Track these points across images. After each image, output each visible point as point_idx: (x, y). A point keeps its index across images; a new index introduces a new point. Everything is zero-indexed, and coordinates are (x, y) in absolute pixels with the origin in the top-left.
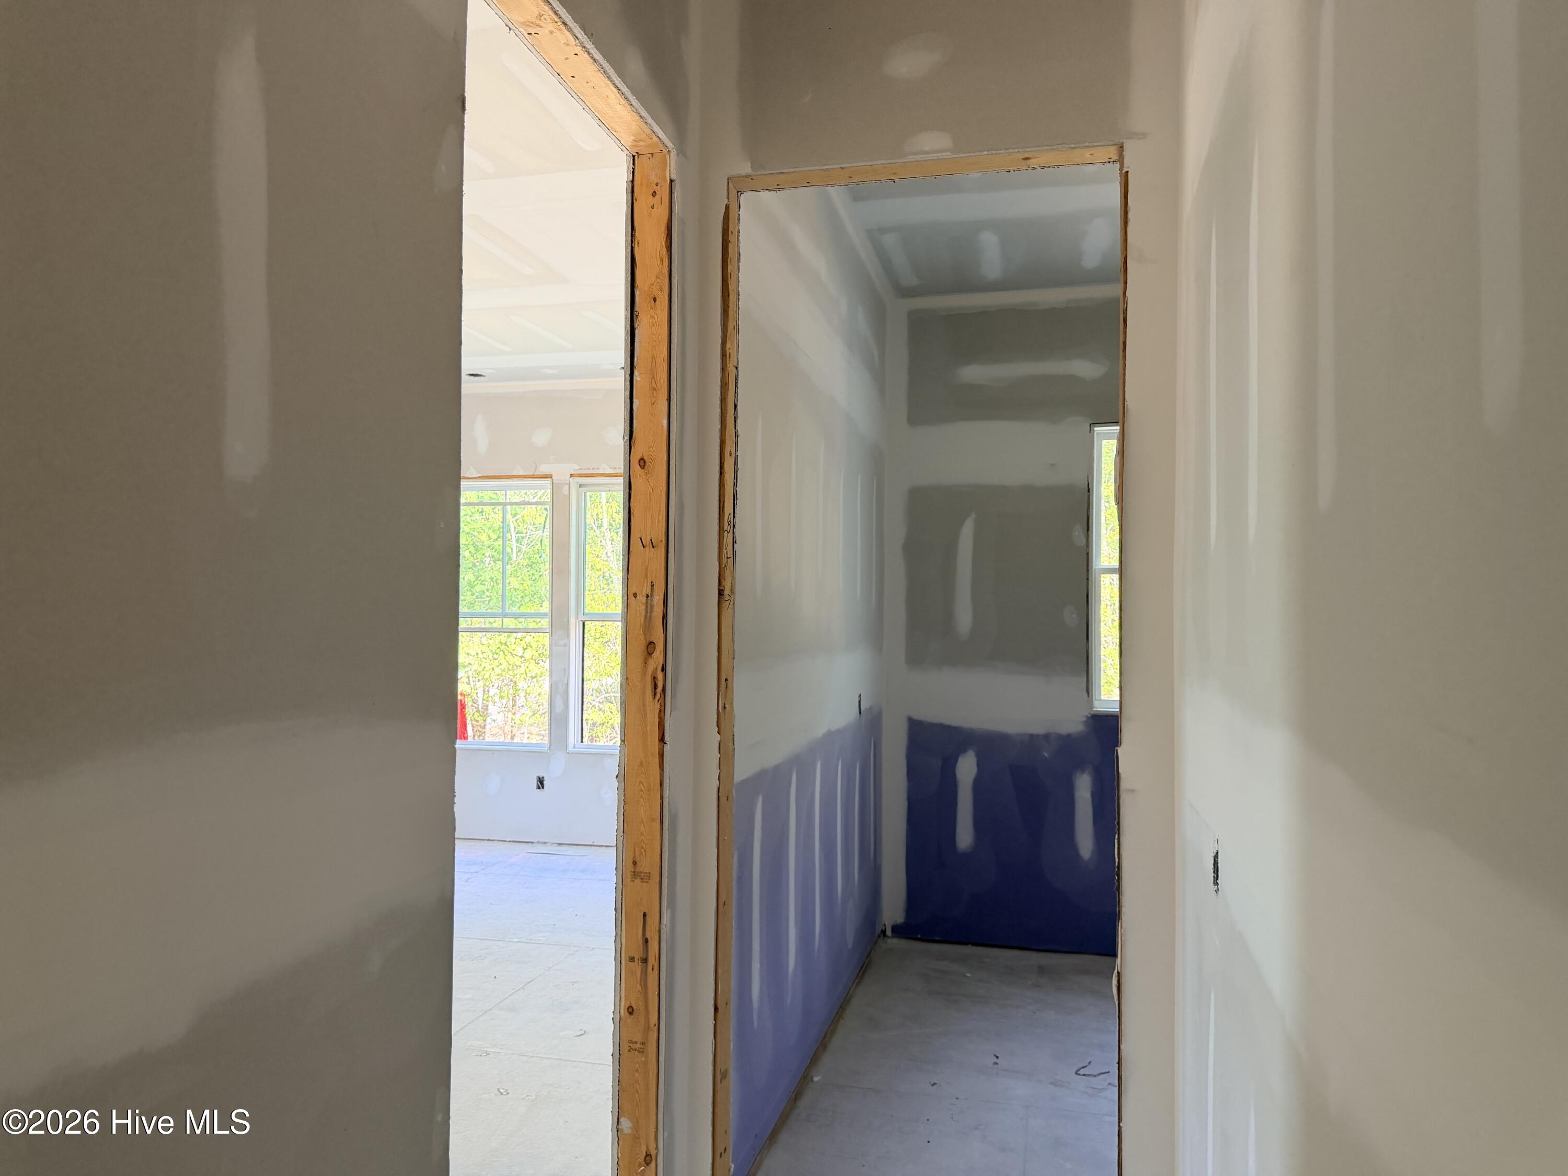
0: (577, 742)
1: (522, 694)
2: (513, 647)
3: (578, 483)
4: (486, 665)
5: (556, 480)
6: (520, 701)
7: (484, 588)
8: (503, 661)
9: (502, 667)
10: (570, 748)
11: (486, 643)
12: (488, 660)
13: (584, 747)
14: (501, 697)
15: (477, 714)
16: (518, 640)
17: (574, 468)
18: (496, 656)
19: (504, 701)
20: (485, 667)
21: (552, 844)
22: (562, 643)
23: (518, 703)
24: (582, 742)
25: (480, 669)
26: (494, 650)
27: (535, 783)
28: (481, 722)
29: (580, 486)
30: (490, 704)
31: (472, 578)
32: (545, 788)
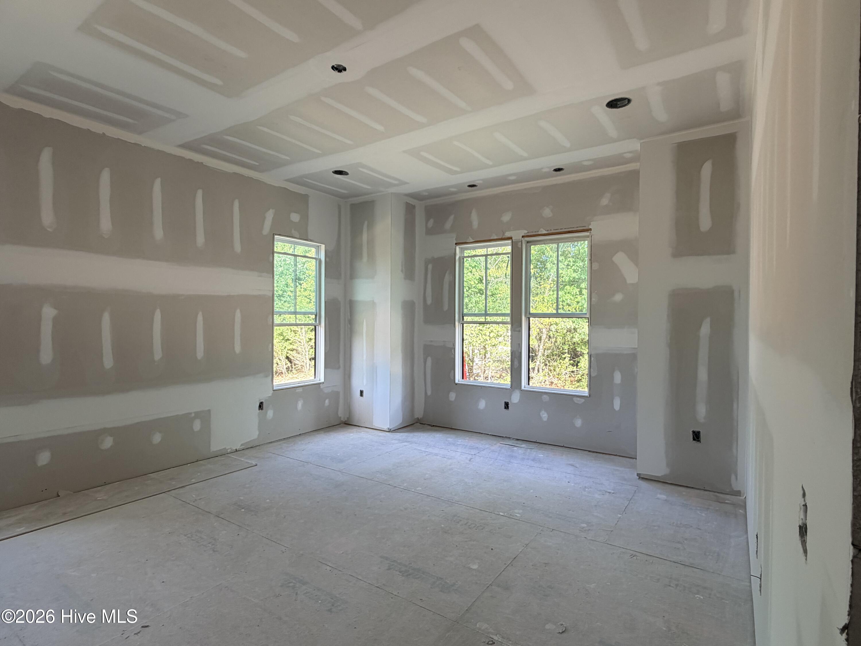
0: (526, 384)
1: (489, 353)
2: (485, 332)
3: (526, 240)
4: (474, 340)
5: (515, 240)
6: (488, 356)
7: (472, 305)
8: (481, 338)
9: (481, 340)
10: (523, 388)
11: (474, 330)
12: (475, 337)
13: (530, 387)
14: (480, 354)
15: (470, 361)
16: (487, 329)
17: (524, 232)
18: (478, 336)
19: (481, 356)
20: (473, 340)
21: (513, 439)
22: (518, 329)
23: (487, 357)
24: (529, 384)
25: (471, 341)
26: (477, 332)
27: (503, 405)
28: (471, 365)
29: (528, 242)
30: (475, 357)
31: (468, 301)
32: (510, 408)
